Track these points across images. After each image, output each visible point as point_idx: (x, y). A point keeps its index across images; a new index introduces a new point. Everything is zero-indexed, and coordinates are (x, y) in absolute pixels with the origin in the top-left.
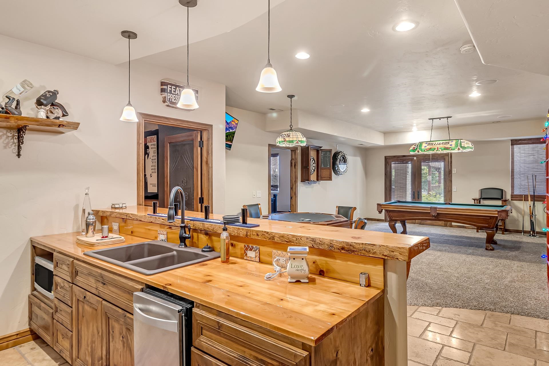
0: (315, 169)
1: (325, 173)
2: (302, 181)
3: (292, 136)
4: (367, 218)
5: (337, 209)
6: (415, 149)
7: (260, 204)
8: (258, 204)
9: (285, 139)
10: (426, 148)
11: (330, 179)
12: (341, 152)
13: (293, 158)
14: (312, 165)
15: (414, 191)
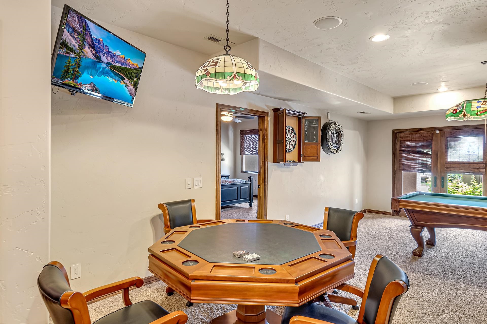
0: (295, 144)
1: (310, 150)
2: (275, 162)
3: (221, 64)
4: (367, 209)
5: (327, 212)
6: (458, 111)
7: (194, 200)
8: (190, 201)
9: (207, 69)
10: (479, 109)
11: (317, 159)
12: (334, 122)
13: (262, 127)
14: (291, 139)
15: (436, 176)
